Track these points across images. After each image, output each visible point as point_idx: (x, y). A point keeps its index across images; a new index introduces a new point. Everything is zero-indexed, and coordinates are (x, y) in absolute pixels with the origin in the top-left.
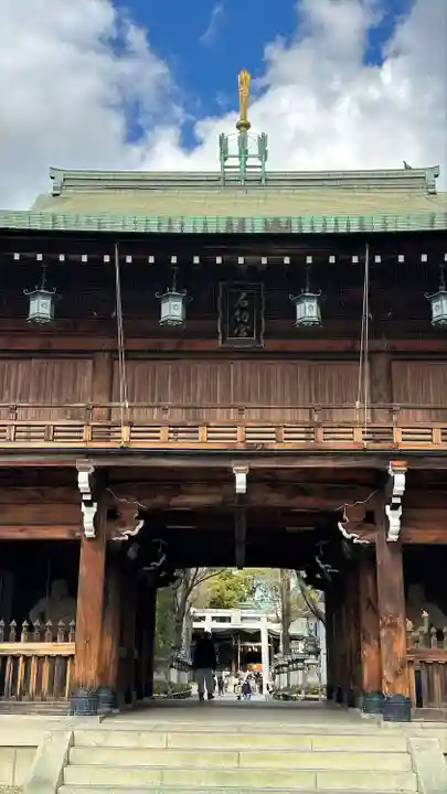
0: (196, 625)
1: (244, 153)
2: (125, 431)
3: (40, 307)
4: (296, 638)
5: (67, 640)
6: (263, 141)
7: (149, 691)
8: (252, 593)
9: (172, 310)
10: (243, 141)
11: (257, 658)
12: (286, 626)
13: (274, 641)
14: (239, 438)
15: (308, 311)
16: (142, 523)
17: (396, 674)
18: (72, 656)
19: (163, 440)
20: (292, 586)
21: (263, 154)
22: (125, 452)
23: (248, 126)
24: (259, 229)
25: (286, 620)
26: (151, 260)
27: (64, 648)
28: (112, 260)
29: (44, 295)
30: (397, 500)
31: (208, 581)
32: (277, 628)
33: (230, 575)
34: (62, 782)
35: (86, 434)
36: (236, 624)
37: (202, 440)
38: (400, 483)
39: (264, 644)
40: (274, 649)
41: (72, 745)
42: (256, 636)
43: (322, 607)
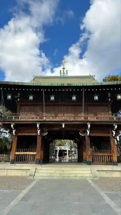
0: (56, 149)
1: (64, 73)
2: (45, 118)
3: (31, 98)
4: (73, 151)
5: (35, 152)
6: (67, 71)
7: (49, 160)
8: (65, 144)
9: (52, 98)
10: (64, 71)
11: (66, 154)
12: (71, 149)
13: (69, 151)
14: (63, 119)
15: (74, 98)
16: (47, 132)
17: (89, 157)
18: (36, 155)
19: (51, 119)
20: (72, 142)
21: (67, 73)
22: (45, 121)
23: (64, 69)
24: (66, 85)
25: (71, 148)
26: (49, 90)
27: (35, 153)
28: (43, 90)
29: (32, 96)
30: (88, 129)
31: (58, 142)
32: (69, 149)
33: (62, 141)
34: (34, 175)
35: (38, 118)
36: (63, 149)
37: (57, 119)
38: (89, 126)
39: (67, 152)
40: (69, 153)
41: (36, 169)
42: (66, 151)
43: (77, 146)
